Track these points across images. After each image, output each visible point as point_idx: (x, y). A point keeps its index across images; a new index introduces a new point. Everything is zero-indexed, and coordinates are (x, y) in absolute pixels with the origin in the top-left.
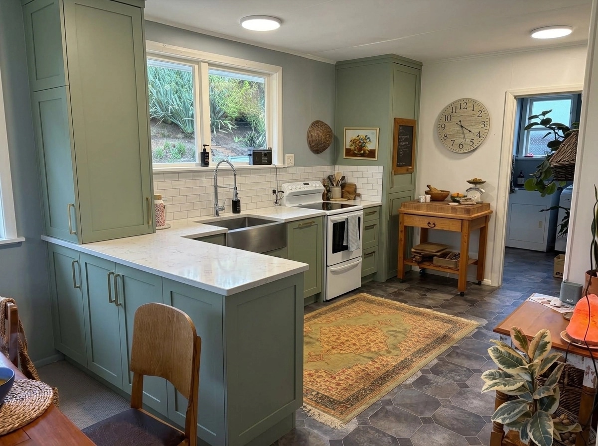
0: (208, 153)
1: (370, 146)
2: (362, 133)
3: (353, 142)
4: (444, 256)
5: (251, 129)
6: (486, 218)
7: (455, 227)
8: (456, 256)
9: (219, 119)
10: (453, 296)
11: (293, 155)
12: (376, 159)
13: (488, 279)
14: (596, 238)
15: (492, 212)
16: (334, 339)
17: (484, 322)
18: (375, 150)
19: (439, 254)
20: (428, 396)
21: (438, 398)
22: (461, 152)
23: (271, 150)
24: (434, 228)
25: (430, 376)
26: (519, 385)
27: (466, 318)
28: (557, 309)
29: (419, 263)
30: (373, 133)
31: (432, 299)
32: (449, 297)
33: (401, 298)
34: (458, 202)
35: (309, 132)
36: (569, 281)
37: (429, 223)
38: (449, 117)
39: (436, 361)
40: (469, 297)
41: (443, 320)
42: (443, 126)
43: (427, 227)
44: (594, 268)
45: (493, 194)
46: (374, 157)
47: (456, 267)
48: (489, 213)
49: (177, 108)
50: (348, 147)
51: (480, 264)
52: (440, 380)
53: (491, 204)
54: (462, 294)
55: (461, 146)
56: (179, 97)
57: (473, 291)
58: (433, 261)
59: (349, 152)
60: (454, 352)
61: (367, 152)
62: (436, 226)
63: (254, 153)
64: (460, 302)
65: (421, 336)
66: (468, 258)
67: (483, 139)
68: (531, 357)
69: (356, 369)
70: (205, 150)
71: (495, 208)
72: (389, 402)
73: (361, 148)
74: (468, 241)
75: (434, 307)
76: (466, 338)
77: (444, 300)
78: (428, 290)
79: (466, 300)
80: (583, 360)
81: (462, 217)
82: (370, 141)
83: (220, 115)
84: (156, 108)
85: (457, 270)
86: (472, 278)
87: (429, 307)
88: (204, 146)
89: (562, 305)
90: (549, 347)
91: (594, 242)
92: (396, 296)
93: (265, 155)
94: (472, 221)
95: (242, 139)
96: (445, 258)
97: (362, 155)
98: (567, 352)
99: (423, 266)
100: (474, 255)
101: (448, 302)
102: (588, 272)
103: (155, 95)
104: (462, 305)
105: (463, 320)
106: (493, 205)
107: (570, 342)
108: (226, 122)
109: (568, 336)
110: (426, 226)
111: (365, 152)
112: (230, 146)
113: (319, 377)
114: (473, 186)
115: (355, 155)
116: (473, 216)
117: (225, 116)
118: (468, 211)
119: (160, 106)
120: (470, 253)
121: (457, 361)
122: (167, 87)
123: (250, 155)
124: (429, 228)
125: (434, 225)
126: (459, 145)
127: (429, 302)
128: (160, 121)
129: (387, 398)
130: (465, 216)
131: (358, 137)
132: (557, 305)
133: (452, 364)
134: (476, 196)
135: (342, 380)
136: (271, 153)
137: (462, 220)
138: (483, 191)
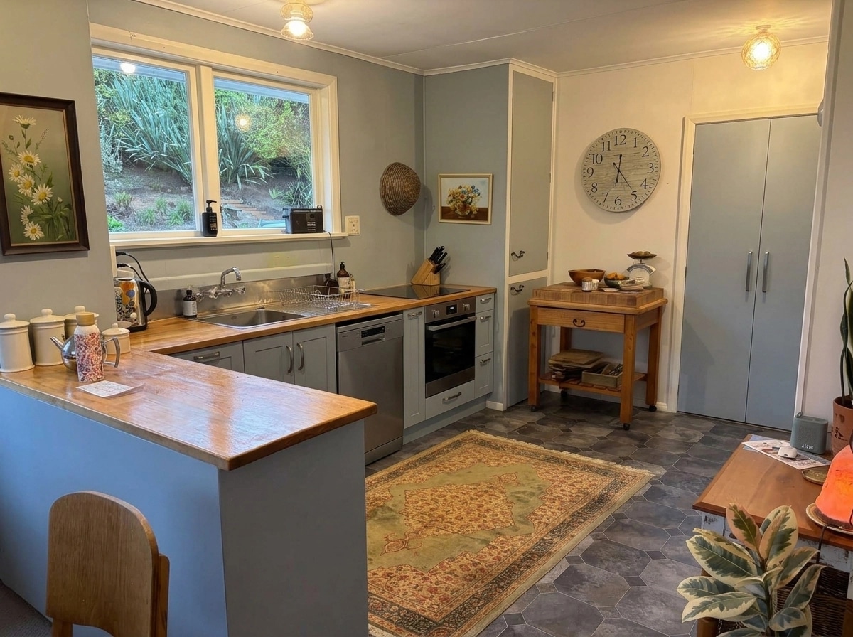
0: (215, 214)
1: (479, 203)
2: (467, 183)
3: (454, 197)
4: (598, 369)
5: (295, 177)
6: (659, 311)
7: (614, 326)
8: (617, 370)
9: (244, 163)
10: (611, 431)
11: (358, 217)
12: (489, 222)
13: (663, 402)
14: (849, 346)
15: (666, 301)
16: (427, 509)
17: (661, 471)
18: (487, 209)
19: (590, 366)
20: (580, 605)
21: (596, 605)
22: (618, 211)
23: (321, 209)
24: (584, 328)
25: (583, 567)
26: (745, 606)
27: (633, 465)
28: (791, 464)
29: (559, 381)
30: (483, 183)
31: (580, 437)
32: (605, 432)
33: (533, 436)
34: (617, 286)
35: (383, 181)
36: (804, 415)
37: (575, 321)
38: (599, 157)
39: (590, 541)
40: (637, 432)
41: (599, 471)
42: (590, 171)
43: (572, 326)
44: (847, 393)
45: (668, 274)
46: (486, 219)
47: (617, 386)
48: (664, 302)
49: (176, 145)
50: (445, 204)
51: (650, 380)
52: (599, 574)
53: (665, 289)
54: (626, 427)
55: (618, 202)
56: (180, 129)
57: (641, 422)
58: (580, 377)
59: (446, 213)
60: (617, 523)
61: (475, 212)
62: (586, 324)
63: (293, 214)
64: (624, 440)
65: (566, 499)
66: (634, 373)
67: (650, 190)
68: (764, 556)
69: (464, 561)
70: (209, 209)
71: (671, 296)
72: (517, 619)
73: (465, 205)
74: (634, 347)
75: (585, 450)
76: (634, 498)
77: (598, 438)
78: (575, 422)
79: (632, 437)
80: (847, 556)
81: (624, 310)
82: (479, 194)
83: (247, 156)
84: (142, 146)
85: (618, 392)
86: (640, 401)
87: (575, 450)
88: (209, 202)
89: (797, 456)
90: (794, 539)
91: (846, 351)
92: (524, 433)
93: (312, 216)
94: (640, 316)
95: (280, 193)
96: (600, 373)
97: (468, 217)
98: (821, 542)
99: (565, 385)
100: (642, 366)
101: (603, 441)
102: (838, 401)
103: (141, 125)
104: (626, 445)
105: (628, 469)
106: (668, 289)
107: (823, 524)
108: (256, 167)
109: (817, 513)
110: (570, 324)
111: (471, 212)
112: (262, 204)
113: (402, 578)
114: (638, 262)
115: (456, 217)
116: (642, 308)
117: (255, 159)
118: (633, 301)
119: (148, 143)
120: (637, 364)
121: (622, 538)
122: (160, 112)
123: (287, 217)
124: (575, 327)
125: (583, 324)
126: (616, 201)
127: (574, 441)
128: (149, 165)
129: (514, 610)
130: (629, 309)
131: (460, 187)
132: (788, 456)
133: (616, 544)
134: (641, 277)
135: (441, 582)
136: (322, 213)
137: (625, 314)
138: (654, 270)
